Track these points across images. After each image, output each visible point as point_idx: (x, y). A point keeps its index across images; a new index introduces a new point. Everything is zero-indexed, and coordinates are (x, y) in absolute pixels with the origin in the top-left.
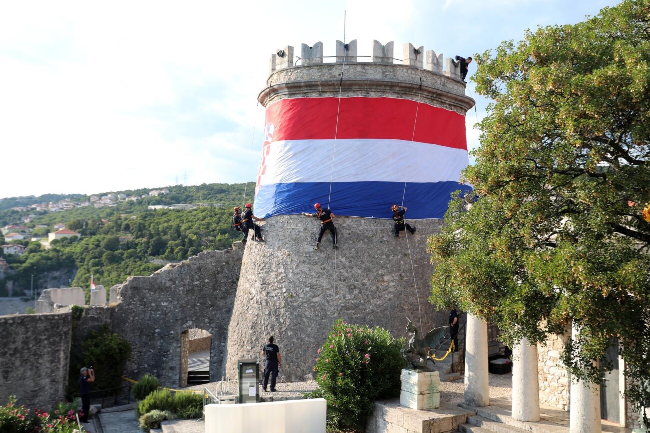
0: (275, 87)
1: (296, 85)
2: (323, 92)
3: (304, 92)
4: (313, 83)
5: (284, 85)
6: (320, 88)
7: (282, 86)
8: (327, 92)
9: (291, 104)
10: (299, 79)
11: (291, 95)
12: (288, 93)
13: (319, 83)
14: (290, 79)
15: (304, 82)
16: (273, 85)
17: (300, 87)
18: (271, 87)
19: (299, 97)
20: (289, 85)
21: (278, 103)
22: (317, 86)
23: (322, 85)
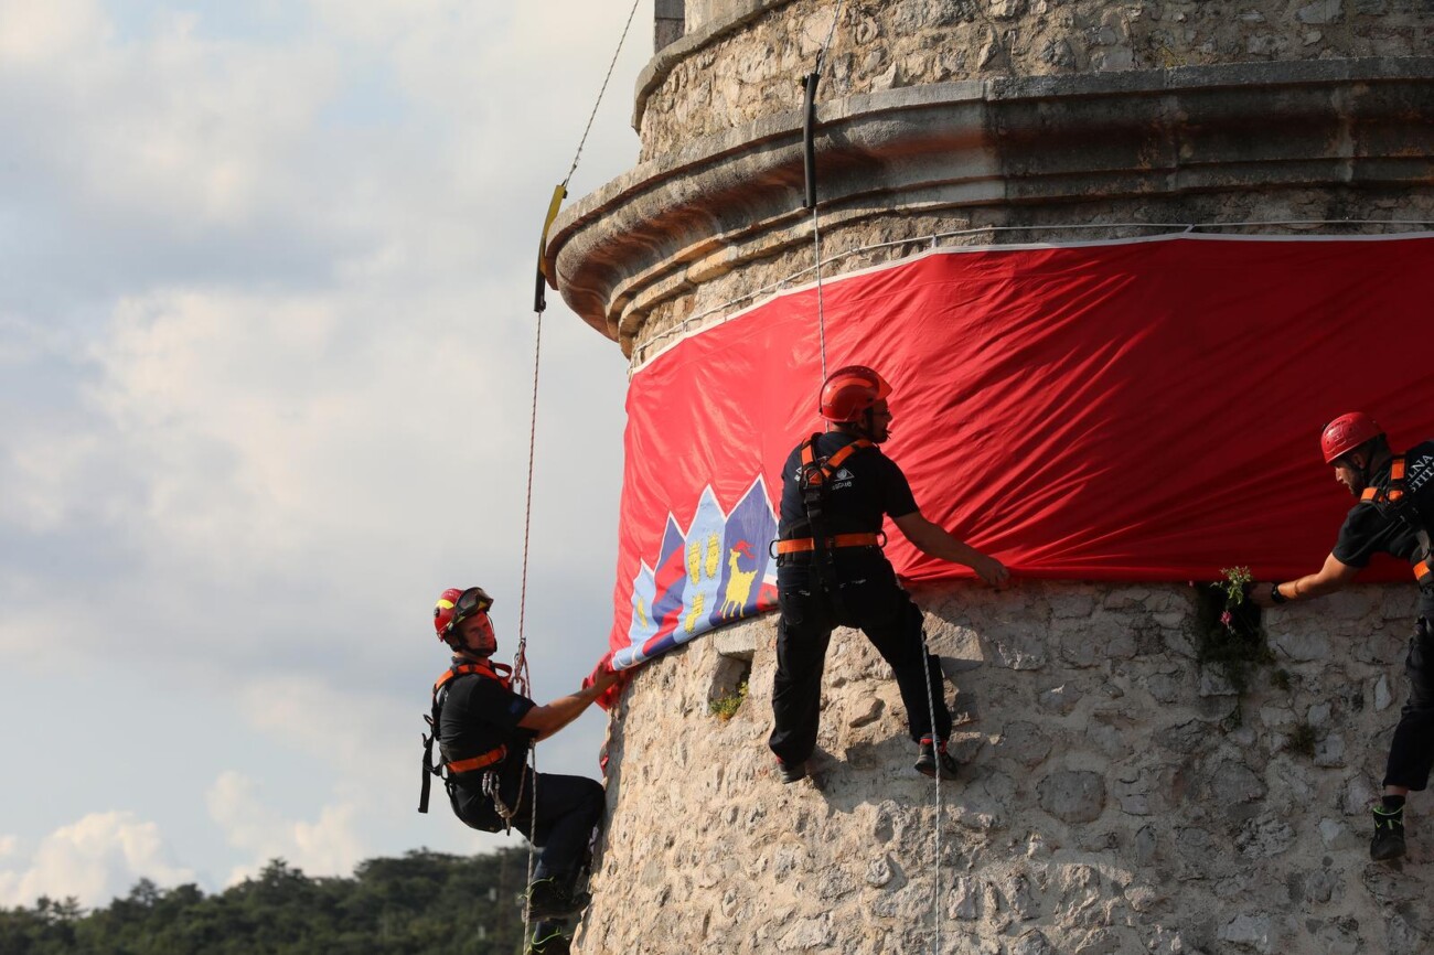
0: (851, 134)
1: (1101, 113)
2: (1366, 189)
3: (1173, 184)
4: (1283, 102)
5: (973, 120)
6: (1345, 149)
7: (941, 126)
8: (1402, 190)
9: (1030, 301)
10: (1116, 62)
11: (1020, 212)
12: (994, 192)
13: (1336, 100)
14: (1000, 56)
15: (1185, 93)
16: (835, 108)
17: (1136, 136)
18: (815, 127)
19: (1118, 232)
20: (1021, 120)
21: (869, 289)
22: (1321, 125)
23: (1367, 122)
